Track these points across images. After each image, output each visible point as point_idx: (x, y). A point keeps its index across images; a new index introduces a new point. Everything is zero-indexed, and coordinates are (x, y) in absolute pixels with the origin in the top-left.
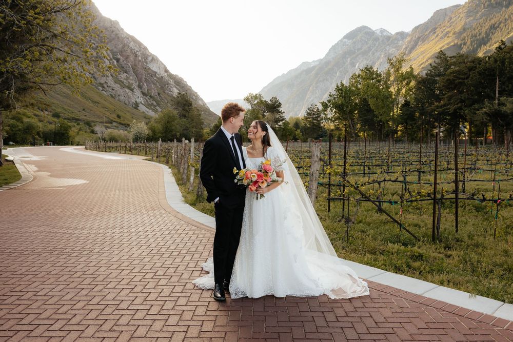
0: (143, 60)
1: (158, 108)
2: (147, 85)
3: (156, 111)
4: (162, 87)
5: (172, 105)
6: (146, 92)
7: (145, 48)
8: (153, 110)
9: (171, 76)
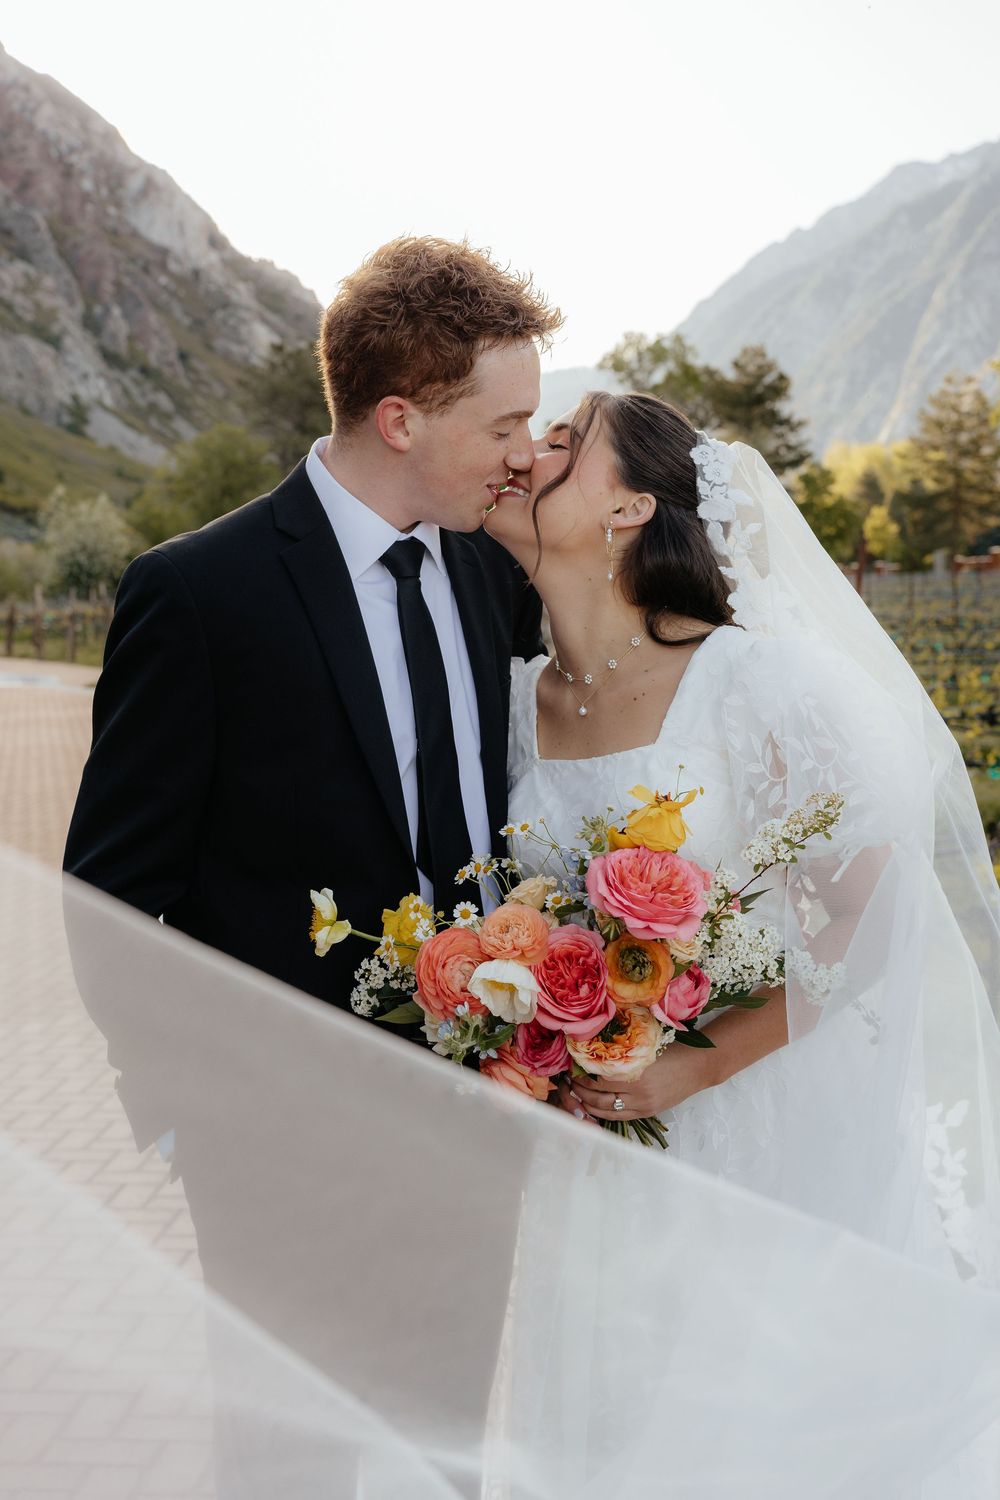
0: (104, 192)
1: (181, 425)
2: (126, 315)
3: (170, 441)
4: (198, 324)
5: (244, 407)
6: (122, 348)
7: (111, 135)
8: (159, 437)
9: (238, 266)
